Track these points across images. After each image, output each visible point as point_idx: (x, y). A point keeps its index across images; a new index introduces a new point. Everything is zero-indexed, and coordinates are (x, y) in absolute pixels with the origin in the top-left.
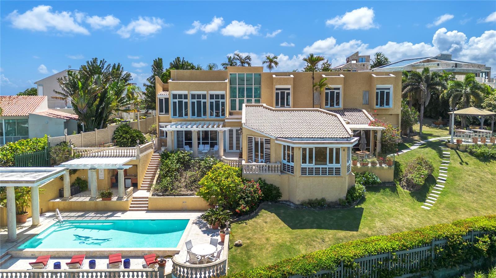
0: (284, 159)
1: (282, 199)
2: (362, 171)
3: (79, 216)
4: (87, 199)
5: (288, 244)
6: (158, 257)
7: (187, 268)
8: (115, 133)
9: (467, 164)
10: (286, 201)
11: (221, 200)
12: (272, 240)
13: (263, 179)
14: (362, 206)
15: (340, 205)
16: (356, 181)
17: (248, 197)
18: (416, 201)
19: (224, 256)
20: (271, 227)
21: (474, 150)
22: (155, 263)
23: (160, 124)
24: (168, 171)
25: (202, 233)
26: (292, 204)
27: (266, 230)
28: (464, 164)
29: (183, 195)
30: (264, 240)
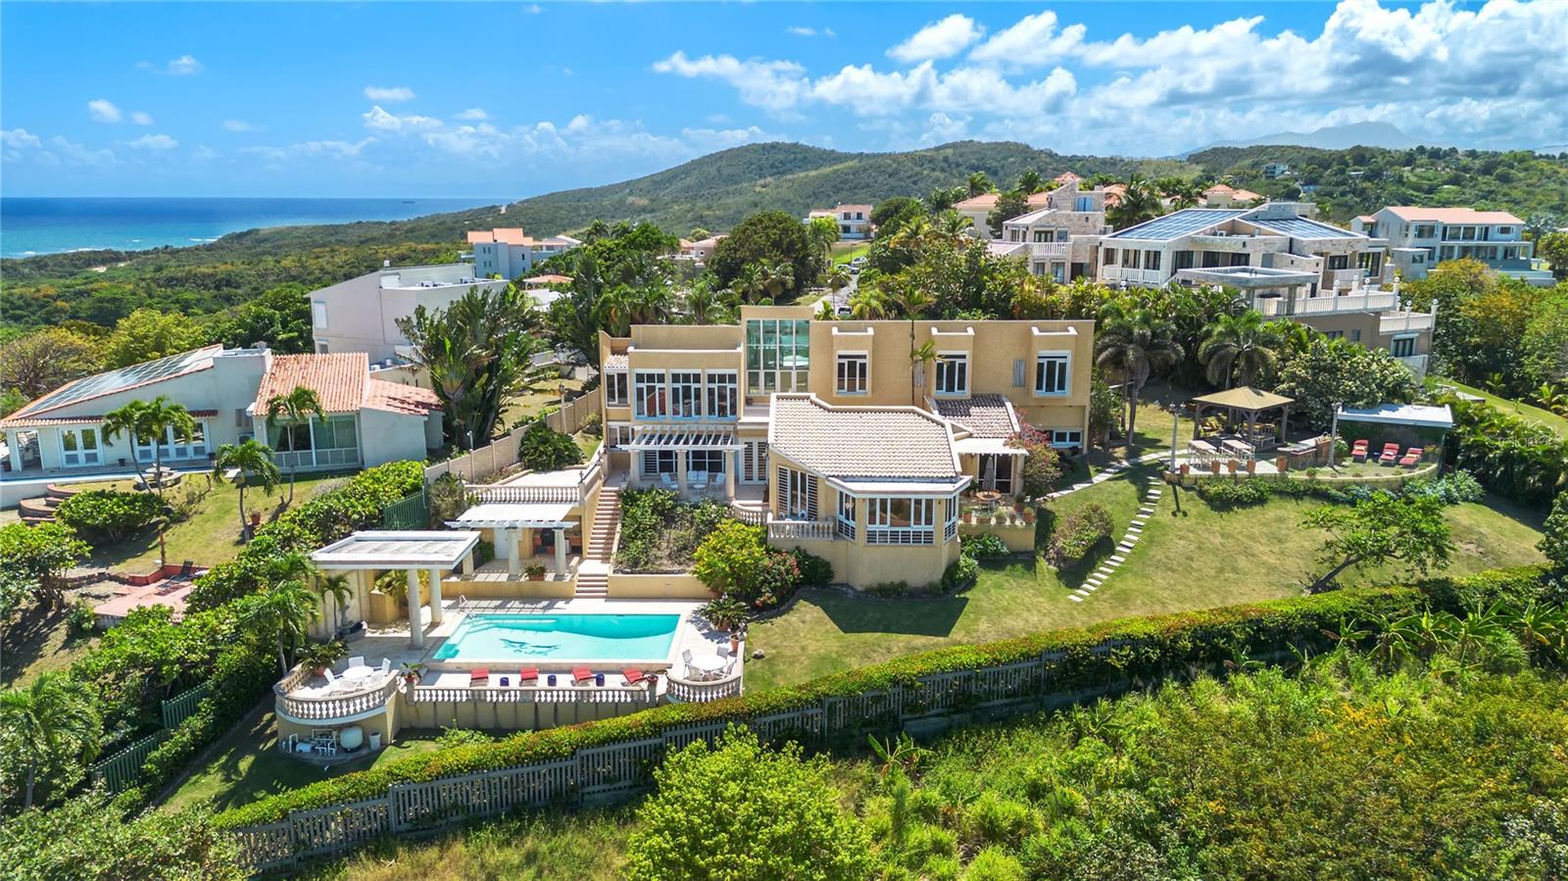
0: (841, 513)
1: (834, 581)
2: (978, 533)
3: (496, 608)
4: (504, 577)
5: (834, 655)
6: (645, 673)
7: (689, 686)
8: (523, 444)
9: (1185, 514)
10: (842, 585)
11: (731, 584)
12: (810, 651)
13: (802, 548)
14: (968, 594)
15: (930, 593)
16: (962, 551)
17: (776, 581)
18: (1063, 587)
19: (738, 671)
20: (812, 629)
21: (1206, 487)
22: (642, 680)
23: (610, 423)
24: (638, 529)
25: (703, 638)
26: (850, 591)
27: (802, 634)
28: (1180, 515)
29: (666, 573)
30: (798, 649)
